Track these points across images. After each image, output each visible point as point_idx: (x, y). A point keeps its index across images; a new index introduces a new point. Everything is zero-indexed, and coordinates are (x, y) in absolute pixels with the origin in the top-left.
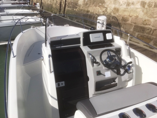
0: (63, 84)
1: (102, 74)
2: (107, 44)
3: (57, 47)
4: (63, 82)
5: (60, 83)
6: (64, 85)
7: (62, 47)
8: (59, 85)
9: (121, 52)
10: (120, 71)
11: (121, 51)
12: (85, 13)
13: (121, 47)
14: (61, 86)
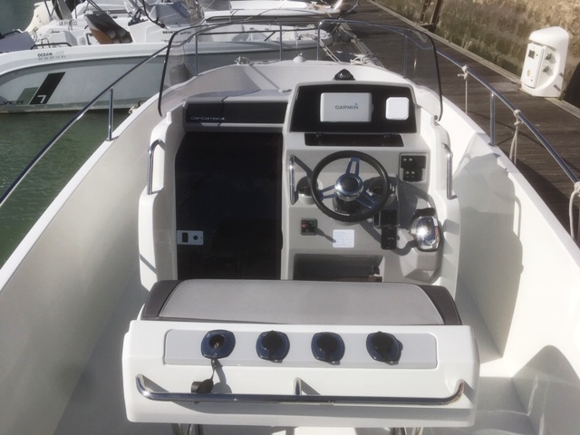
0: (197, 238)
1: (321, 233)
2: (383, 136)
3: (204, 124)
4: (200, 234)
5: (191, 234)
6: (200, 242)
7: (223, 125)
8: (185, 237)
9: (425, 171)
10: (396, 238)
11: (424, 166)
12: (508, 14)
13: (429, 152)
14: (191, 241)
